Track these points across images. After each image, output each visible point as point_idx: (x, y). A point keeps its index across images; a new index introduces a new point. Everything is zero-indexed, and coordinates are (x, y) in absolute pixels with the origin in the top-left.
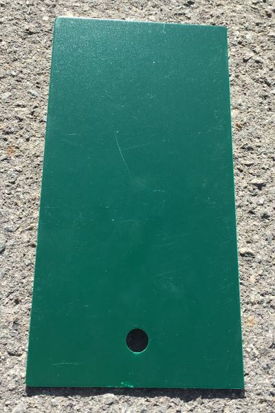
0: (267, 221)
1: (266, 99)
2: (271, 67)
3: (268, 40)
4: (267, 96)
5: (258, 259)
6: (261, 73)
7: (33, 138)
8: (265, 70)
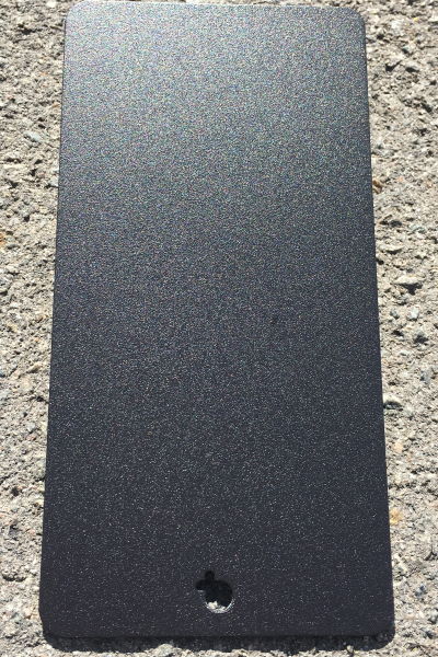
0: (423, 347)
1: (423, 135)
2: (433, 78)
3: (429, 30)
4: (425, 130)
5: (408, 412)
6: (417, 89)
7: (36, 216)
8: (424, 83)
